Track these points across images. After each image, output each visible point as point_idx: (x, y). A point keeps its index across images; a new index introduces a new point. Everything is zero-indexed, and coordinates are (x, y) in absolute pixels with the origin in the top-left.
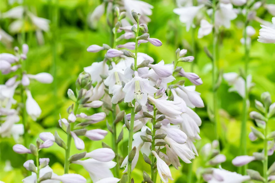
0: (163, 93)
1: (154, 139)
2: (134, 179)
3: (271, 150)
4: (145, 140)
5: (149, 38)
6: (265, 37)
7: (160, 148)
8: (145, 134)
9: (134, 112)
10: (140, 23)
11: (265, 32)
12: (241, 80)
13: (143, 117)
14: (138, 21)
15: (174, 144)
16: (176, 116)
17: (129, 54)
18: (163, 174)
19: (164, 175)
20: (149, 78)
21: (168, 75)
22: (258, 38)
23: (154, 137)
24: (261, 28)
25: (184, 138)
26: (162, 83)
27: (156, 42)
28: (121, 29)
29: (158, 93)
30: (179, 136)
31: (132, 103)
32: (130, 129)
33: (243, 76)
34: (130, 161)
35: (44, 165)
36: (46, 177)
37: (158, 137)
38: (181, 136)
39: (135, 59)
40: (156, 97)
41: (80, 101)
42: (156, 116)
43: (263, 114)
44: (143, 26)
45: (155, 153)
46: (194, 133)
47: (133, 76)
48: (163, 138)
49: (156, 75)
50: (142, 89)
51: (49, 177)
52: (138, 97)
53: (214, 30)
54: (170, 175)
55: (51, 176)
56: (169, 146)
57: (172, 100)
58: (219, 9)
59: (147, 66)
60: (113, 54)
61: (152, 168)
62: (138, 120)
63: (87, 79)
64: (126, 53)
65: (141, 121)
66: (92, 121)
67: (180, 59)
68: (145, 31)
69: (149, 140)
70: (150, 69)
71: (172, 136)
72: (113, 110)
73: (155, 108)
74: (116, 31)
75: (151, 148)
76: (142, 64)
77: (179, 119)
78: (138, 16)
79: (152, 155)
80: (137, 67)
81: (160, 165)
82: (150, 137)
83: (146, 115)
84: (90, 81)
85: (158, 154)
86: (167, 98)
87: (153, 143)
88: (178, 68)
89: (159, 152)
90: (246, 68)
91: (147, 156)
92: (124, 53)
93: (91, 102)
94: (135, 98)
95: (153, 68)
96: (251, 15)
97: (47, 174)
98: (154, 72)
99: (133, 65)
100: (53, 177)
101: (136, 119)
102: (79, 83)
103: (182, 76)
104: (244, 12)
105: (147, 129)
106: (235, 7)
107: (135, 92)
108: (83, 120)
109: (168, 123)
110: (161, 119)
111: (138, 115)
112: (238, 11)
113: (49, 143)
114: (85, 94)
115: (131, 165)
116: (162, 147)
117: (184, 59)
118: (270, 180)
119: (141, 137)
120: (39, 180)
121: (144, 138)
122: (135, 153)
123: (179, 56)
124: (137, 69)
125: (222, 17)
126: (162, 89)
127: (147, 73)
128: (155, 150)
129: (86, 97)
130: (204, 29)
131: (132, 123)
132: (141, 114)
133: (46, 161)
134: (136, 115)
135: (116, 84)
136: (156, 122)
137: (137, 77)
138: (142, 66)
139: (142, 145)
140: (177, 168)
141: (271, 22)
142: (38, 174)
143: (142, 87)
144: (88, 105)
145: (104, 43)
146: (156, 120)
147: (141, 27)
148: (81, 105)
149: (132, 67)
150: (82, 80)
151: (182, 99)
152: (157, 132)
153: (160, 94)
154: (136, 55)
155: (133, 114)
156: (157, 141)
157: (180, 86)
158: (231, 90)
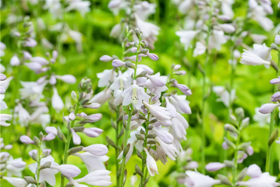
0: (157, 100)
1: (146, 138)
2: (127, 170)
3: (240, 159)
4: (139, 138)
5: (148, 53)
6: (246, 60)
7: (151, 145)
8: (139, 133)
9: (131, 114)
10: (141, 40)
11: (246, 55)
12: (226, 93)
13: (139, 119)
14: (140, 38)
15: (163, 144)
16: (166, 120)
17: (130, 65)
18: (151, 168)
19: (151, 170)
20: (146, 86)
21: (162, 85)
22: (240, 60)
23: (146, 136)
24: (243, 52)
25: (171, 139)
26: (156, 92)
27: (154, 56)
28: (128, 44)
29: (153, 100)
30: (167, 137)
31: (130, 107)
32: (126, 128)
33: (228, 90)
34: (125, 155)
35: (45, 155)
36: (46, 166)
37: (150, 137)
38: (169, 137)
39: (135, 70)
40: (150, 103)
41: (80, 103)
42: (149, 119)
43: (237, 128)
44: (143, 42)
45: (146, 149)
46: (182, 135)
47: (132, 84)
48: (154, 138)
49: (152, 84)
50: (139, 95)
51: (49, 166)
52: (134, 102)
53: (207, 51)
54: (157, 170)
55: (50, 165)
56: (159, 145)
57: (165, 106)
58: (212, 34)
59: (144, 76)
60: (117, 64)
61: (143, 162)
62: (135, 121)
63: (88, 83)
64: (128, 64)
65: (137, 121)
66: (90, 121)
67: (174, 73)
68: (145, 47)
69: (142, 138)
70: (148, 79)
71: (161, 137)
72: (117, 110)
73: (149, 112)
74: (125, 45)
75: (143, 145)
76: (140, 74)
77: (169, 122)
78: (140, 33)
79: (144, 151)
80: (136, 76)
81: (149, 161)
82: (143, 136)
83: (141, 118)
84: (90, 86)
85: (149, 151)
86: (160, 104)
87: (145, 141)
88: (172, 80)
89: (150, 149)
90: (232, 83)
91: (139, 152)
92: (126, 64)
93: (91, 103)
94: (131, 102)
95: (150, 79)
96: (238, 42)
97: (47, 163)
98: (151, 82)
99: (133, 75)
100: (52, 166)
101: (132, 120)
102: (81, 87)
103: (175, 86)
104: (233, 39)
105: (141, 129)
106: (226, 34)
107: (132, 98)
108: (82, 119)
109: (160, 125)
110: (154, 121)
111: (135, 116)
112: (228, 37)
113: (52, 137)
114: (85, 97)
115: (125, 158)
116: (153, 145)
117: (177, 73)
118: (237, 185)
119: (136, 135)
120: (39, 168)
121: (138, 137)
122: (129, 148)
123: (174, 70)
124: (136, 78)
125: (215, 41)
126: (156, 97)
127: (145, 82)
128: (146, 147)
129: (86, 99)
130: (199, 50)
131: (129, 123)
132: (137, 116)
133: (47, 152)
134: (132, 116)
135: (120, 89)
136: (149, 124)
137: (135, 86)
138: (141, 76)
139: (136, 142)
140: (164, 163)
141: (252, 47)
142: (39, 163)
143: (138, 94)
144: (88, 106)
145: (114, 54)
146: (149, 122)
147: (142, 43)
148: (81, 106)
149: (132, 76)
150: (83, 84)
151: (173, 106)
152: (149, 132)
153: (154, 101)
154: (136, 66)
155: (130, 116)
156: (148, 140)
157: (173, 95)
158: (218, 100)
